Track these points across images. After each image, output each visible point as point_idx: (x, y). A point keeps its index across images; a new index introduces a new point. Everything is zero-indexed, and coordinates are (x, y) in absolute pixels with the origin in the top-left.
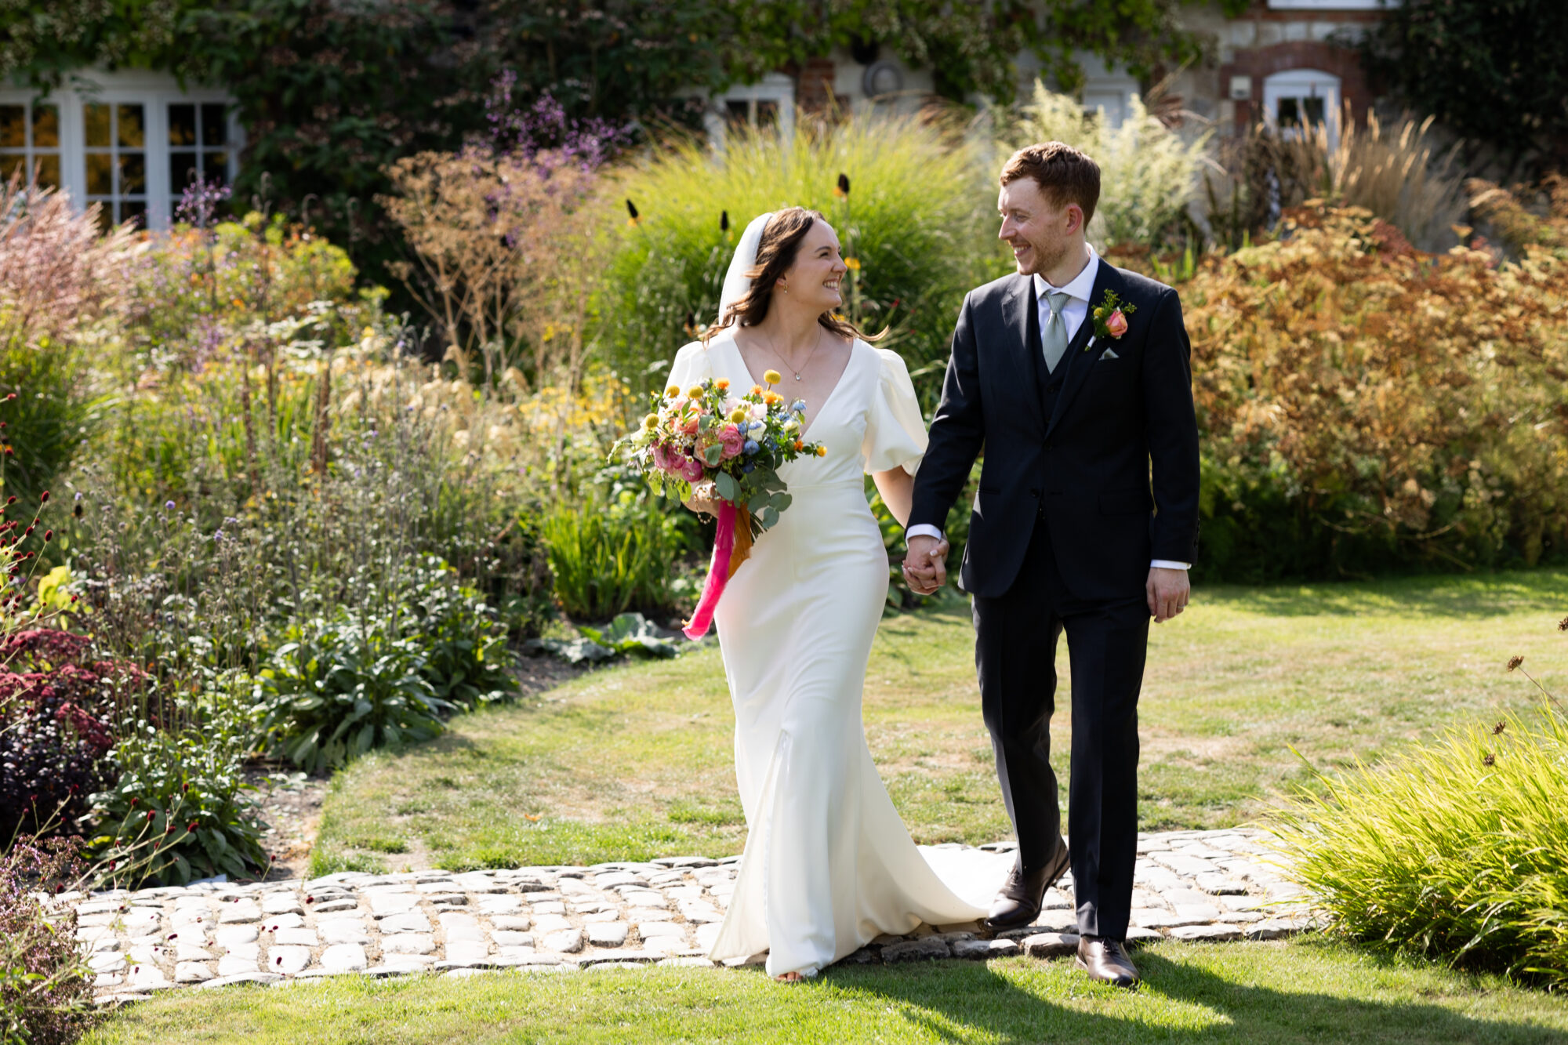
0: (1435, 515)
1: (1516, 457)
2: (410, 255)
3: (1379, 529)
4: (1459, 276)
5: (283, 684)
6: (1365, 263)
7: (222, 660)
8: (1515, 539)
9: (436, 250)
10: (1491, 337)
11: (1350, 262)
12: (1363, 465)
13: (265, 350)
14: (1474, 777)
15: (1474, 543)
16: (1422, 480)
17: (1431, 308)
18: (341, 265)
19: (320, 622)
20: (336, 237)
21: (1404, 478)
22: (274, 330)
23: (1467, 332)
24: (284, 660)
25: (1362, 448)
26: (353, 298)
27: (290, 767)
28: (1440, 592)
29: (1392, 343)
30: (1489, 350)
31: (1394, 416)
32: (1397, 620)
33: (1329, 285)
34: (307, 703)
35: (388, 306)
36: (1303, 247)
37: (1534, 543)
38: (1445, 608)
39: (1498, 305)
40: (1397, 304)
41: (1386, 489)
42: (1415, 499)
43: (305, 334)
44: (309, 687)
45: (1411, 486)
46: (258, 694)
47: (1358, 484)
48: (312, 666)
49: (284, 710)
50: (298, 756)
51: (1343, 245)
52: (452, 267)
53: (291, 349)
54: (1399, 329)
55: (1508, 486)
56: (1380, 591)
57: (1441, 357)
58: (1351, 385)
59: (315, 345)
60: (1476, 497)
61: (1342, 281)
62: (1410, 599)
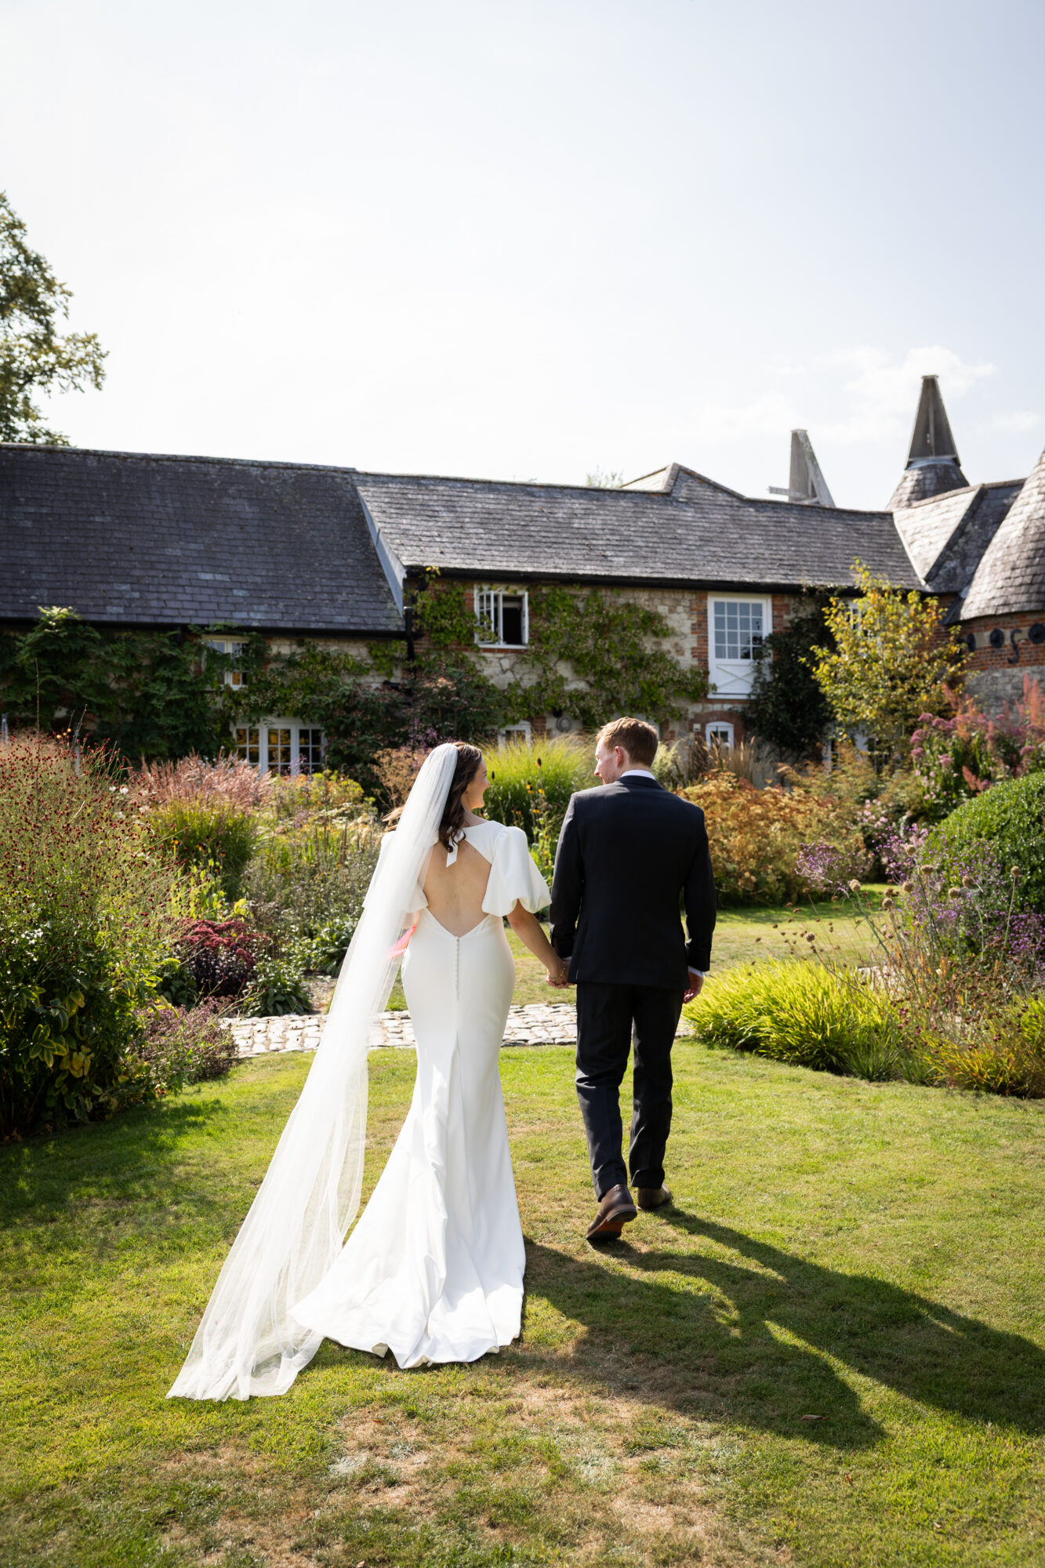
0: (757, 885)
1: (787, 864)
2: (381, 786)
3: (735, 890)
4: (767, 797)
5: (324, 943)
6: (733, 793)
7: (303, 933)
8: (787, 896)
9: (391, 784)
10: (778, 820)
11: (728, 792)
12: (730, 867)
13: (326, 821)
14: (744, 980)
15: (772, 896)
16: (752, 872)
17: (757, 810)
18: (356, 789)
19: (337, 920)
20: (356, 780)
21: (745, 871)
22: (329, 813)
23: (768, 819)
24: (324, 933)
25: (729, 860)
26: (362, 801)
27: (324, 973)
28: (758, 914)
29: (741, 822)
30: (778, 825)
31: (741, 849)
32: (740, 924)
33: (719, 801)
34: (332, 950)
35: (374, 804)
36: (710, 787)
37: (794, 896)
38: (759, 920)
39: (781, 809)
40: (744, 808)
41: (740, 876)
42: (748, 880)
43: (343, 814)
44: (334, 945)
45: (747, 874)
46: (314, 946)
47: (728, 874)
48: (334, 936)
49: (324, 953)
50: (328, 970)
51: (725, 786)
52: (397, 791)
53: (334, 821)
54: (743, 817)
55: (783, 874)
56: (736, 914)
57: (758, 827)
58: (726, 837)
59: (344, 819)
60: (771, 878)
61: (724, 799)
62: (747, 917)
